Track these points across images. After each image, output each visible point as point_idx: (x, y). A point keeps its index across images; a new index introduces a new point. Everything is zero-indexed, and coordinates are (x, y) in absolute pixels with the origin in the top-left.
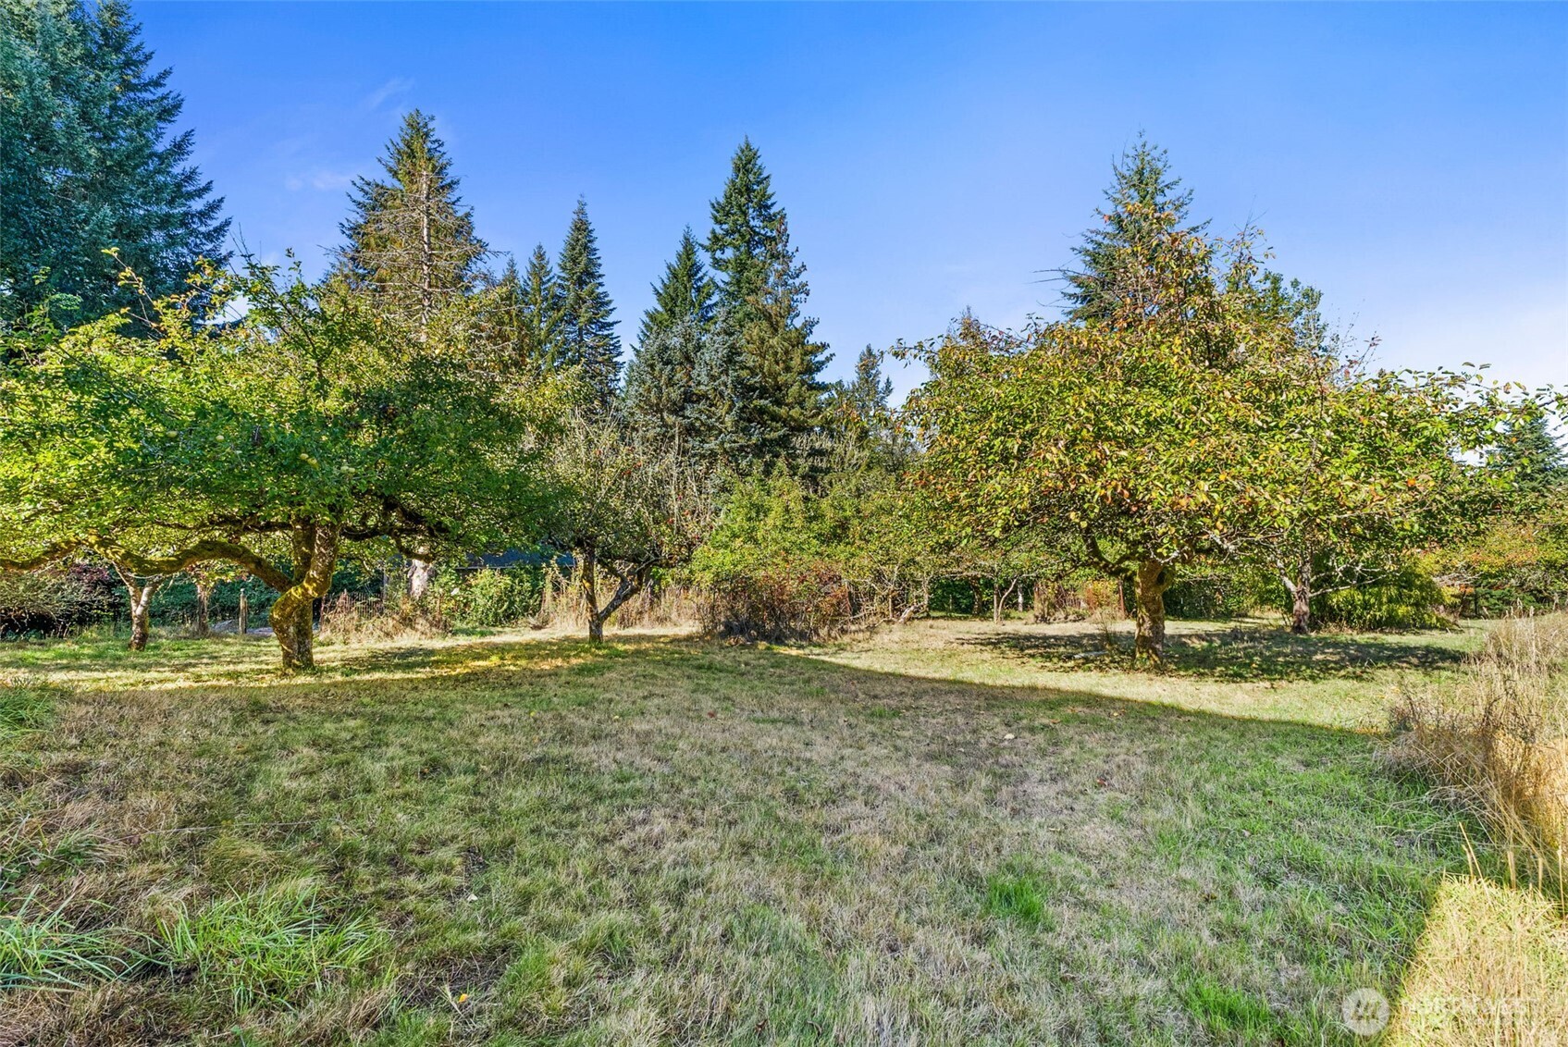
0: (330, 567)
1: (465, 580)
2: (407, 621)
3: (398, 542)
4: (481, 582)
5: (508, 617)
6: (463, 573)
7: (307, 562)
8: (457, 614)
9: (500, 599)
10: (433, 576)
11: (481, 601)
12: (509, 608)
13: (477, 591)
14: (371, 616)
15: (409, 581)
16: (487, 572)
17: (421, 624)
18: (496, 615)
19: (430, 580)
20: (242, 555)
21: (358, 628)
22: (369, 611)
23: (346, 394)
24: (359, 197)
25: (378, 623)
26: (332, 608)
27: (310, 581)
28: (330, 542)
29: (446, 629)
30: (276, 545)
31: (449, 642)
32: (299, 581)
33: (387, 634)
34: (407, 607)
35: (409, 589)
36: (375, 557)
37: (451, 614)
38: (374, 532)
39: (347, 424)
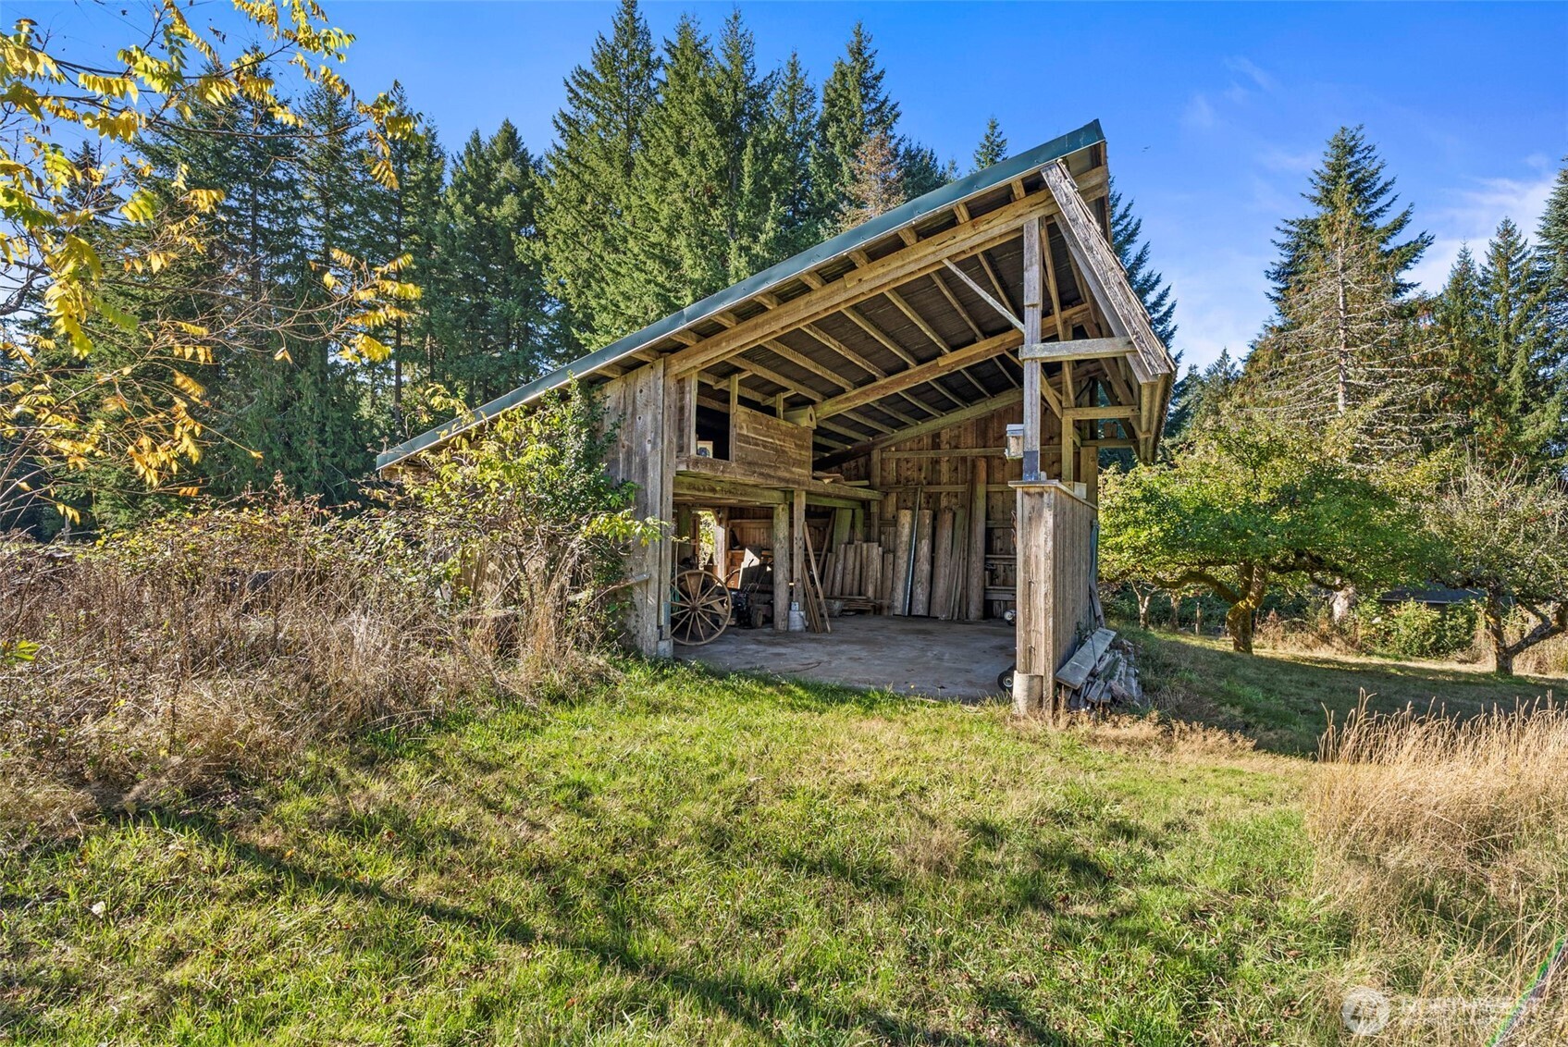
0: (1263, 590)
1: (1387, 611)
2: (1325, 639)
3: (1311, 575)
4: (1405, 614)
5: (1437, 650)
6: (1386, 603)
7: (1248, 586)
8: (1378, 641)
9: (1427, 633)
10: (1353, 605)
11: (1404, 631)
12: (1438, 641)
13: (1401, 622)
14: (1293, 631)
15: (1331, 607)
16: (1411, 604)
17: (1337, 642)
18: (1422, 647)
19: (1350, 607)
20: (1210, 580)
21: (1283, 639)
22: (1293, 628)
23: (1271, 490)
24: (1283, 239)
25: (1299, 636)
26: (1264, 621)
27: (1251, 598)
28: (1262, 575)
29: (1361, 649)
30: (1226, 573)
31: (1363, 659)
32: (1243, 598)
33: (1307, 646)
34: (1324, 627)
35: (1331, 615)
36: (1298, 585)
37: (1372, 639)
38: (1293, 568)
39: (1273, 507)
